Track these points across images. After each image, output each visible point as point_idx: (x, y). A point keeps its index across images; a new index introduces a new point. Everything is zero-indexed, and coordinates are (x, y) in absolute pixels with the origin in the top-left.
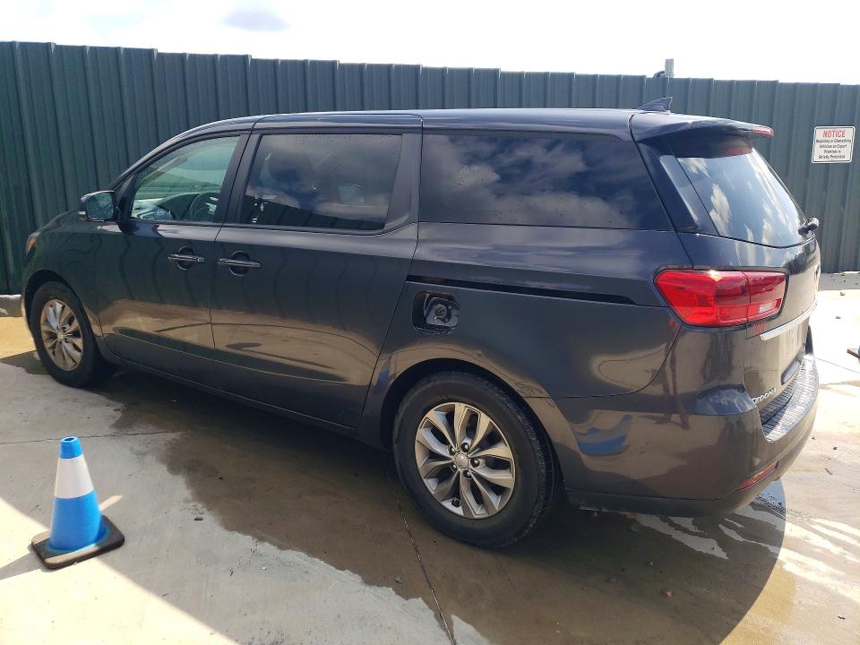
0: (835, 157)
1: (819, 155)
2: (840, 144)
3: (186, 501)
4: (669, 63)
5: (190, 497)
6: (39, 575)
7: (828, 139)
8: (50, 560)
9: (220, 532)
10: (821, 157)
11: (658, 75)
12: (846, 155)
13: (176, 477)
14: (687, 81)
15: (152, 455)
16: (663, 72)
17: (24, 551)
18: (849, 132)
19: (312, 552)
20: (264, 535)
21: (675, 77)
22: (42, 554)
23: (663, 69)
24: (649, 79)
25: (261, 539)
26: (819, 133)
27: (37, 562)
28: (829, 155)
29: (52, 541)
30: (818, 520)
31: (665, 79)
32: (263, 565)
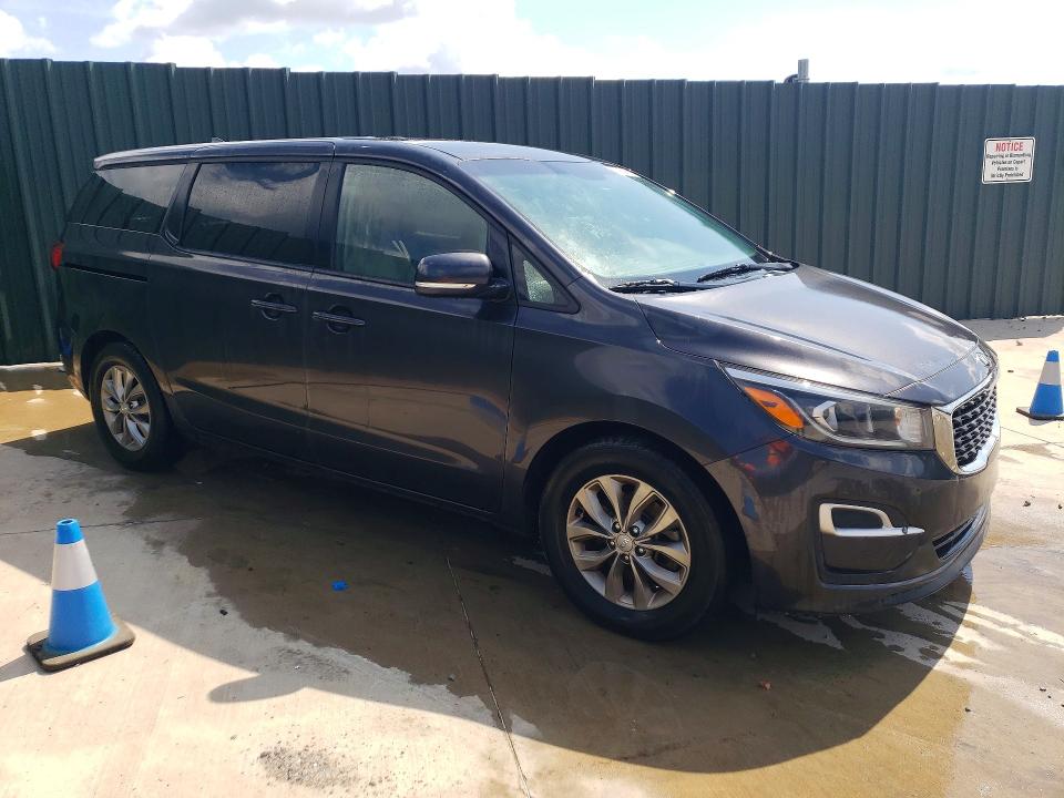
0: (1011, 175)
1: (990, 173)
2: (1018, 159)
3: (209, 595)
4: (803, 65)
5: (213, 590)
6: (35, 679)
7: (1001, 153)
8: (48, 662)
9: (245, 629)
10: (993, 176)
11: (790, 79)
12: (1025, 172)
13: (199, 569)
14: (825, 86)
15: (171, 545)
16: (796, 76)
17: (19, 653)
18: (1028, 145)
19: (354, 648)
20: (299, 631)
21: (811, 81)
22: (39, 654)
23: (796, 72)
24: (778, 85)
25: (295, 637)
26: (991, 146)
27: (33, 664)
28: (1003, 172)
29: (50, 641)
30: (953, 603)
31: (798, 84)
32: (297, 664)
